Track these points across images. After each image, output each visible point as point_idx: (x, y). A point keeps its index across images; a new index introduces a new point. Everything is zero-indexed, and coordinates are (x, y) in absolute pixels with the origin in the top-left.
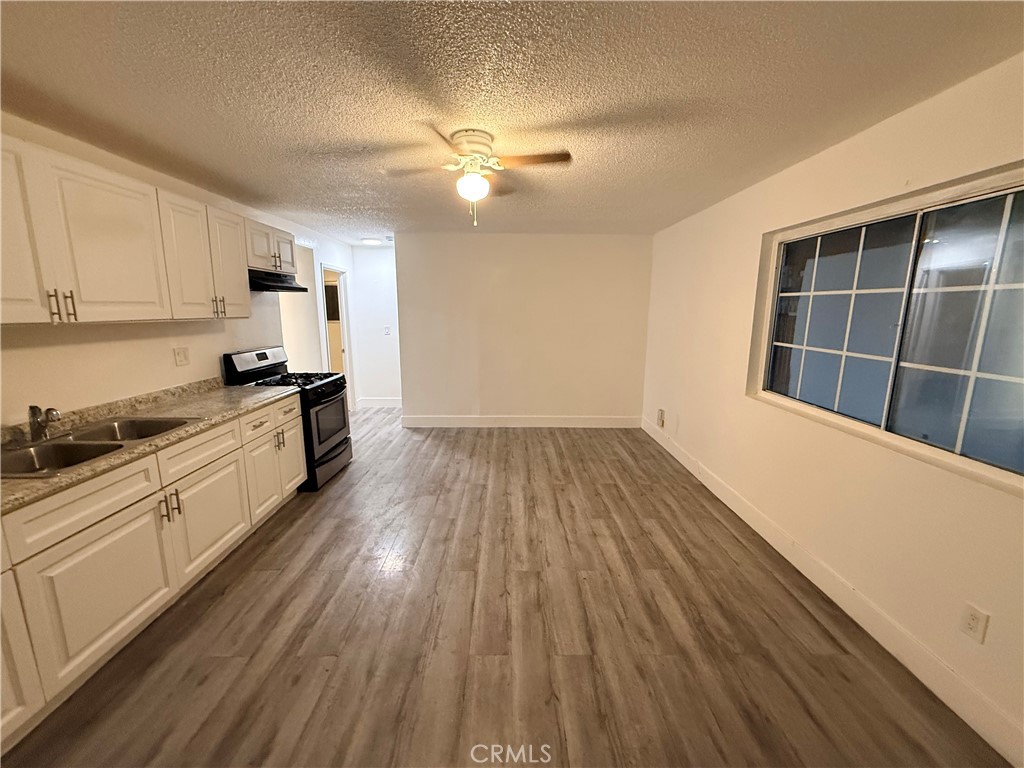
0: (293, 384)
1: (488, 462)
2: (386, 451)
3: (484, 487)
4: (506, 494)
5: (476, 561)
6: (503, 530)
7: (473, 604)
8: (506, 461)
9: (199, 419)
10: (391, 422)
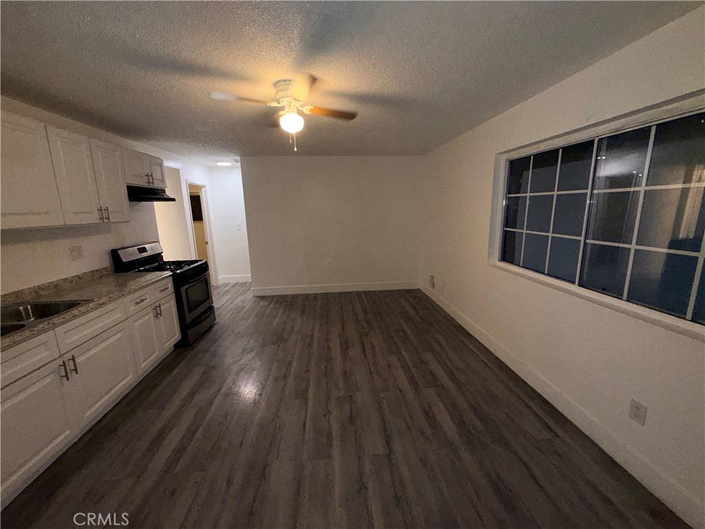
0: (167, 270)
1: (314, 319)
2: (240, 315)
3: (312, 336)
4: (327, 340)
5: (307, 391)
6: (326, 367)
7: (305, 423)
8: (327, 317)
9: (91, 301)
10: (244, 293)
